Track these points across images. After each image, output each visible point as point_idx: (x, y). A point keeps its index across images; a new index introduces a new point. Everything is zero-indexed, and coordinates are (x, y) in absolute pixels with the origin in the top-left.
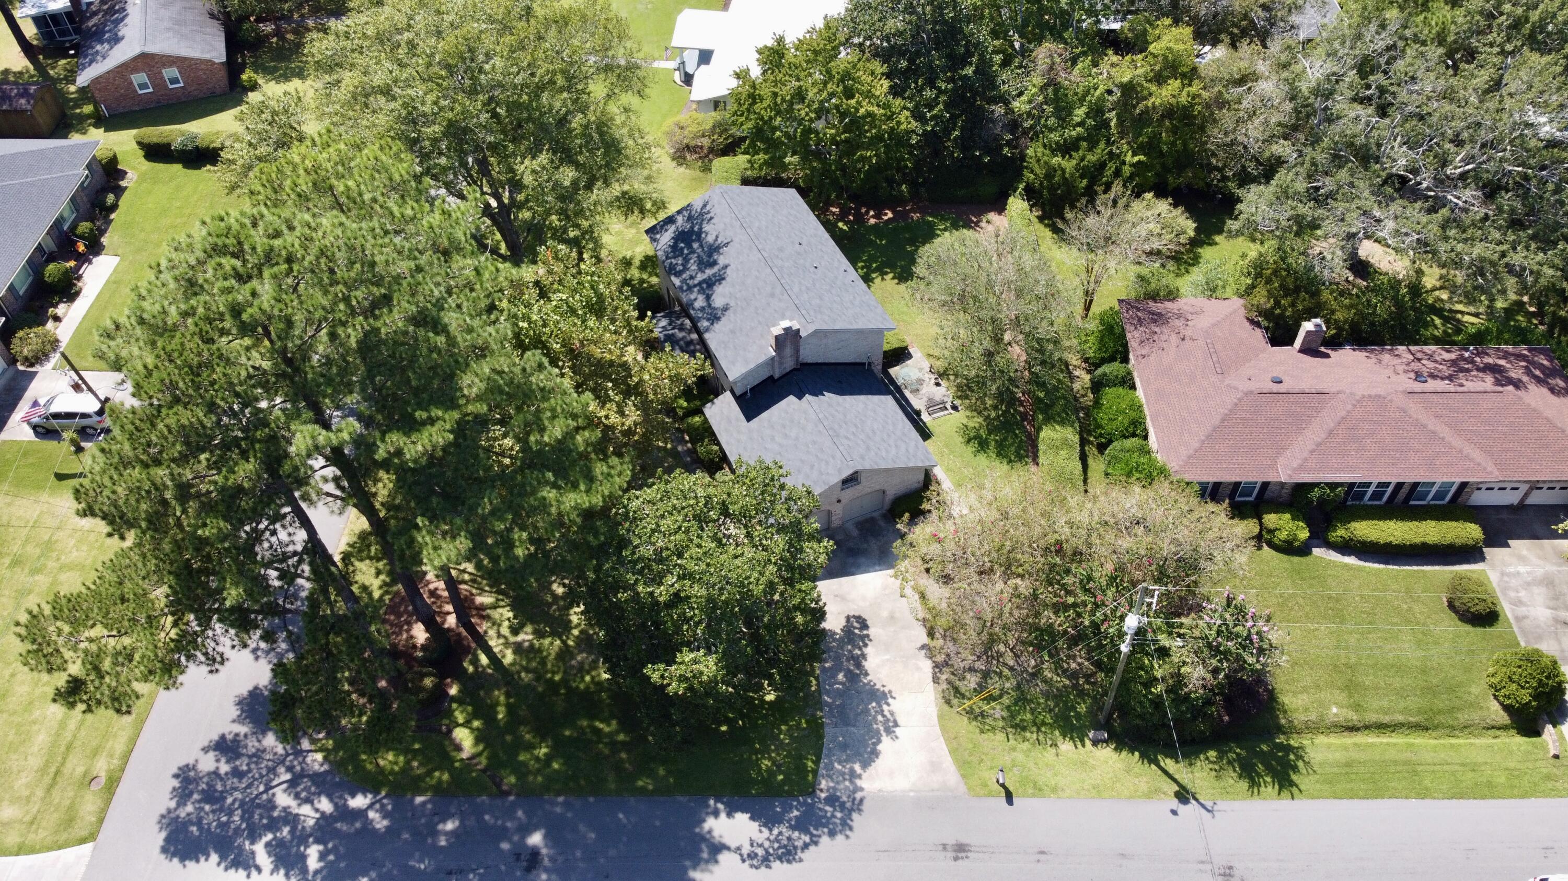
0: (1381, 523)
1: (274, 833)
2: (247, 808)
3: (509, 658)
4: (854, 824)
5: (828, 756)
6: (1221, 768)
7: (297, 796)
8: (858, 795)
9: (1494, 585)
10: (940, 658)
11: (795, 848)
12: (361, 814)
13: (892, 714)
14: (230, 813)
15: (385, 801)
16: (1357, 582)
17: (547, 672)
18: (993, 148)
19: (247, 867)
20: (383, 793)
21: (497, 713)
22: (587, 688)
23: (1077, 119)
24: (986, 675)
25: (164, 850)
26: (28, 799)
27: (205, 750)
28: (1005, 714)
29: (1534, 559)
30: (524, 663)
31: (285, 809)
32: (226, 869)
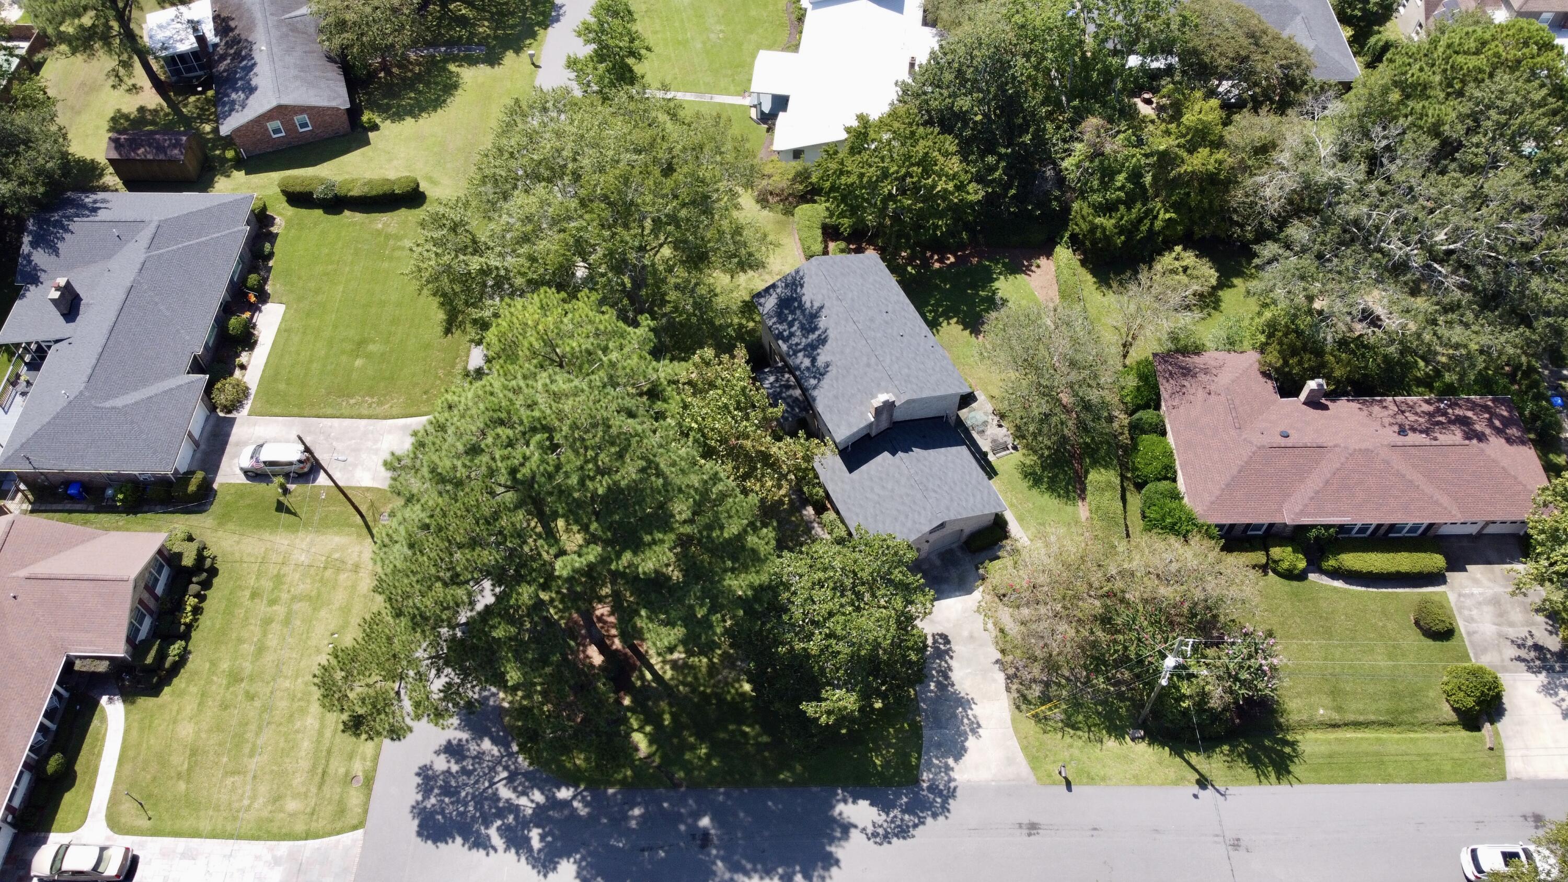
0: (1364, 555)
1: (502, 819)
2: (479, 799)
3: (669, 674)
4: (950, 807)
5: (927, 753)
6: (1233, 760)
7: (515, 790)
8: (952, 785)
9: (1453, 604)
10: (1011, 671)
11: (908, 827)
12: (566, 803)
13: (975, 717)
14: (466, 805)
15: (585, 793)
16: (1343, 604)
17: (700, 685)
18: (1043, 203)
19: (485, 847)
20: (582, 787)
21: (663, 720)
22: (733, 698)
23: (1119, 184)
24: (1047, 684)
25: (419, 834)
26: (306, 795)
27: (438, 753)
28: (1063, 717)
29: (1485, 582)
30: (681, 678)
31: (508, 801)
32: (470, 849)
